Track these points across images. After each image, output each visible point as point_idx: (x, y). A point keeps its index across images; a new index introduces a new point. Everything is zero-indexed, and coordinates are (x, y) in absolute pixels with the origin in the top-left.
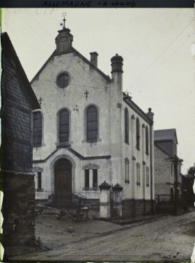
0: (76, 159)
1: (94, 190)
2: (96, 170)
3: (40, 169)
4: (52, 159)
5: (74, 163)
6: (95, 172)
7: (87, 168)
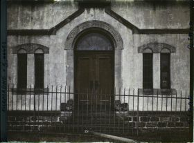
0: (124, 32)
1: (163, 93)
2: (168, 55)
3: (42, 47)
4: (70, 27)
5: (121, 40)
6: (166, 59)
7: (148, 51)
